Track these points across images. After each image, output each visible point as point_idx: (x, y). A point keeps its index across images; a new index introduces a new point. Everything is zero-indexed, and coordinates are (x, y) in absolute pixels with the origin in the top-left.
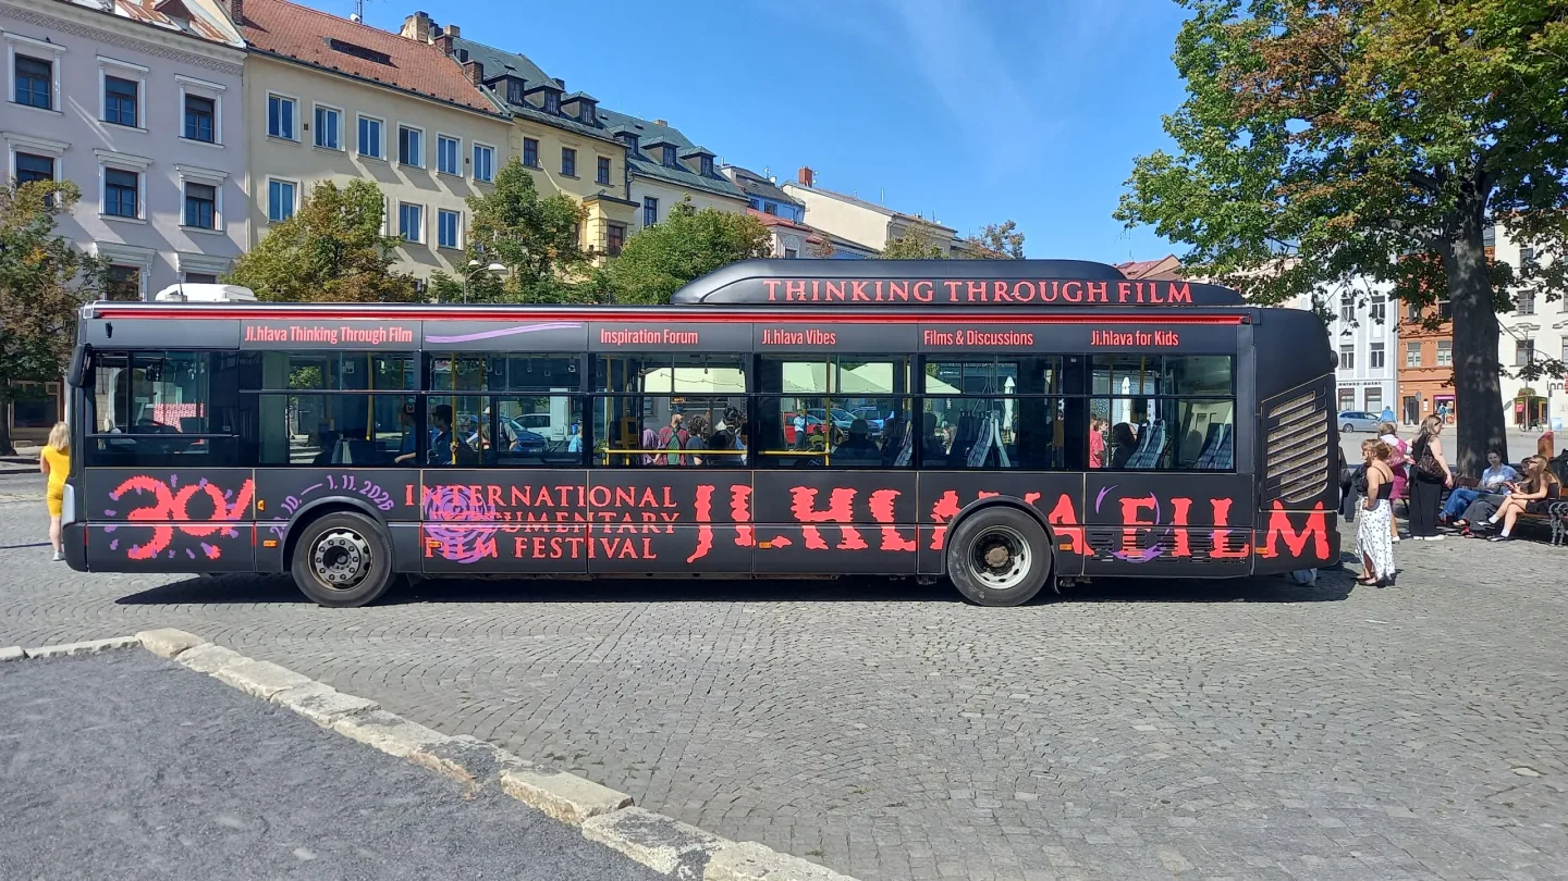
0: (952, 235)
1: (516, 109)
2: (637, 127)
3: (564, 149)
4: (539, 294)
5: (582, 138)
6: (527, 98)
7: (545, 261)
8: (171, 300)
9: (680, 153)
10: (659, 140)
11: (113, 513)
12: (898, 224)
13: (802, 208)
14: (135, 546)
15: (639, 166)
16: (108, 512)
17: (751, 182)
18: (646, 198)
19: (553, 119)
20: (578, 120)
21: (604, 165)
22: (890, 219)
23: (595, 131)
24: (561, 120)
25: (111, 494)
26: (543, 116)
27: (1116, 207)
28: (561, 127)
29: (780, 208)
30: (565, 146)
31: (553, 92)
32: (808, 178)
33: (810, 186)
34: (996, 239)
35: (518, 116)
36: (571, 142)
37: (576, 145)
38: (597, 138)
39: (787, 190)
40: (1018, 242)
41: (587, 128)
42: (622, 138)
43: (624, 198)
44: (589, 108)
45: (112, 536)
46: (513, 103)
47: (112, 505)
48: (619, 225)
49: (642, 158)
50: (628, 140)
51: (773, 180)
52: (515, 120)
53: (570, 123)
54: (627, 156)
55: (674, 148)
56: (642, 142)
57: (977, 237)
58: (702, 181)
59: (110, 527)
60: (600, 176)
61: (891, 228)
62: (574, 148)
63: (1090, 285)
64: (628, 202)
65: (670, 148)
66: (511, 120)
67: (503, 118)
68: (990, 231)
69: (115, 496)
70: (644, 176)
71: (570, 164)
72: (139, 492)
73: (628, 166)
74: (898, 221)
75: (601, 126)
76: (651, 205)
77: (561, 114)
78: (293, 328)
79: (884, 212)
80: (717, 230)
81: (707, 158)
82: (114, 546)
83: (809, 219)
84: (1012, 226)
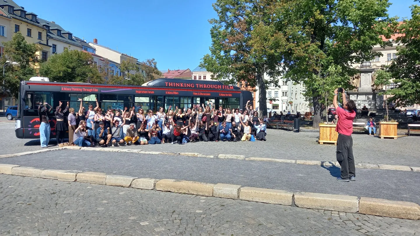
0: (137, 60)
1: (12, 15)
2: (47, 23)
3: (28, 29)
4: (27, 71)
5: (33, 26)
6: (27, 17)
7: (28, 62)
8: (42, 81)
9: (62, 32)
10: (56, 28)
11: (30, 126)
12: (123, 57)
13: (95, 50)
14: (36, 133)
15: (51, 36)
16: (29, 126)
17: (80, 41)
18: (53, 44)
19: (24, 19)
20: (31, 20)
21: (40, 34)
22: (121, 55)
23: (37, 24)
24: (26, 20)
25: (30, 122)
26: (20, 18)
27: (199, 64)
28: (27, 22)
29: (88, 49)
30: (28, 28)
31: (23, 11)
32: (96, 41)
33: (97, 44)
34: (150, 62)
35: (13, 18)
36: (30, 27)
37: (31, 28)
38: (38, 26)
39: (90, 44)
40: (155, 63)
41: (34, 23)
42: (45, 27)
43: (46, 44)
44: (35, 17)
45: (30, 131)
46: (10, 13)
47: (30, 124)
48: (45, 52)
49: (50, 33)
50: (47, 27)
51: (85, 41)
52: (12, 19)
53: (29, 21)
54: (47, 32)
55: (60, 31)
56: (50, 28)
57: (145, 61)
58: (69, 41)
59: (30, 129)
60: (39, 37)
61: (121, 57)
62: (31, 29)
63: (218, 86)
64: (47, 45)
65: (59, 31)
66: (11, 19)
67: (8, 18)
68: (148, 61)
69: (31, 122)
70: (52, 38)
71: (29, 33)
72: (37, 121)
73: (47, 35)
74: (123, 56)
75: (39, 23)
76: (54, 47)
77: (26, 18)
78: (72, 88)
79: (119, 53)
80: (79, 56)
81: (70, 35)
82: (31, 133)
83: (97, 53)
84: (154, 60)
